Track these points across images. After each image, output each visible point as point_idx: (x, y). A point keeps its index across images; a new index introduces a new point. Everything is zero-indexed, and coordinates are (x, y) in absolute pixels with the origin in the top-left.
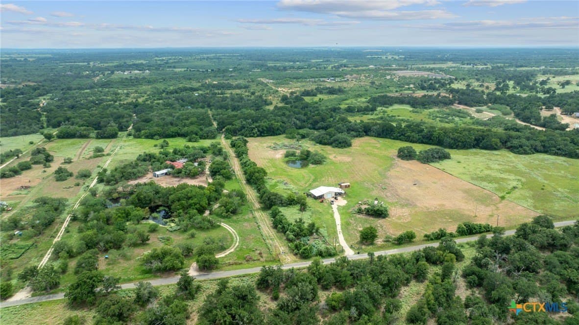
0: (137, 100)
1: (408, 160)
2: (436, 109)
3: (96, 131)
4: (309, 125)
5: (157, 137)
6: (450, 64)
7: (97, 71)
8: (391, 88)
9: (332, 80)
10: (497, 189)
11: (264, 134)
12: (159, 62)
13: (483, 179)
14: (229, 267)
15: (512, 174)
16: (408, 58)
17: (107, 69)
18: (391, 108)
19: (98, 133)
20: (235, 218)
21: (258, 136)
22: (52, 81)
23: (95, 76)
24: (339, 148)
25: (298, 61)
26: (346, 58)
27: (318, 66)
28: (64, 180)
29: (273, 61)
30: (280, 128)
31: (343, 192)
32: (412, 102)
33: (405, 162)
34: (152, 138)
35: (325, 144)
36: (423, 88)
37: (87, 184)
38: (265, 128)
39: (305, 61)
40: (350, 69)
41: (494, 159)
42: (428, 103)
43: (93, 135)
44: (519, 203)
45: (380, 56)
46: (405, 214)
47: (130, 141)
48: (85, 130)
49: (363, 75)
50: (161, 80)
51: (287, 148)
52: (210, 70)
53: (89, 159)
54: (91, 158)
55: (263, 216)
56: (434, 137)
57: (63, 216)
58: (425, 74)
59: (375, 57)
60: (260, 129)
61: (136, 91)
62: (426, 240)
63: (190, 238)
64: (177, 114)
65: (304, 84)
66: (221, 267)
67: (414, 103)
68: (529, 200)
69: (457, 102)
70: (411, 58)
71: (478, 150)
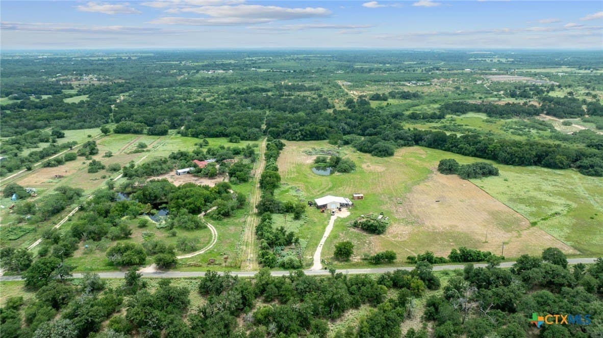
0: (205, 100)
1: (447, 174)
2: (515, 119)
3: (148, 128)
4: (359, 131)
5: (201, 136)
6: (565, 69)
7: (184, 70)
8: (476, 95)
9: (414, 84)
10: (532, 214)
11: (307, 138)
12: (248, 62)
13: (522, 201)
14: (187, 269)
15: (563, 198)
16: (517, 61)
17: (194, 68)
18: (463, 116)
19: (149, 129)
20: (225, 220)
21: (300, 140)
22: (139, 79)
23: (180, 75)
24: (379, 156)
25: (389, 63)
26: (445, 61)
27: (407, 69)
28: (94, 172)
29: (362, 62)
30: (326, 133)
31: (350, 203)
32: (489, 110)
33: (444, 176)
34: (197, 137)
35: (366, 152)
36: (513, 95)
37: (112, 177)
38: (308, 132)
39: (397, 63)
40: (441, 72)
41: (551, 179)
42: (507, 112)
43: (145, 131)
44: (549, 232)
45: (484, 59)
46: (404, 233)
47: (176, 138)
48: (138, 126)
49: (451, 79)
50: (240, 80)
51: (323, 153)
52: (292, 71)
53: (128, 154)
54: (131, 153)
55: (254, 221)
56: (489, 150)
57: (73, 206)
58: (524, 80)
59: (478, 60)
60: (303, 133)
61: (209, 90)
62: (409, 263)
63: (171, 236)
64: (232, 115)
65: (380, 87)
66: (180, 267)
67: (493, 112)
68: (565, 229)
69: (545, 112)
70: (520, 61)
71: (539, 167)
